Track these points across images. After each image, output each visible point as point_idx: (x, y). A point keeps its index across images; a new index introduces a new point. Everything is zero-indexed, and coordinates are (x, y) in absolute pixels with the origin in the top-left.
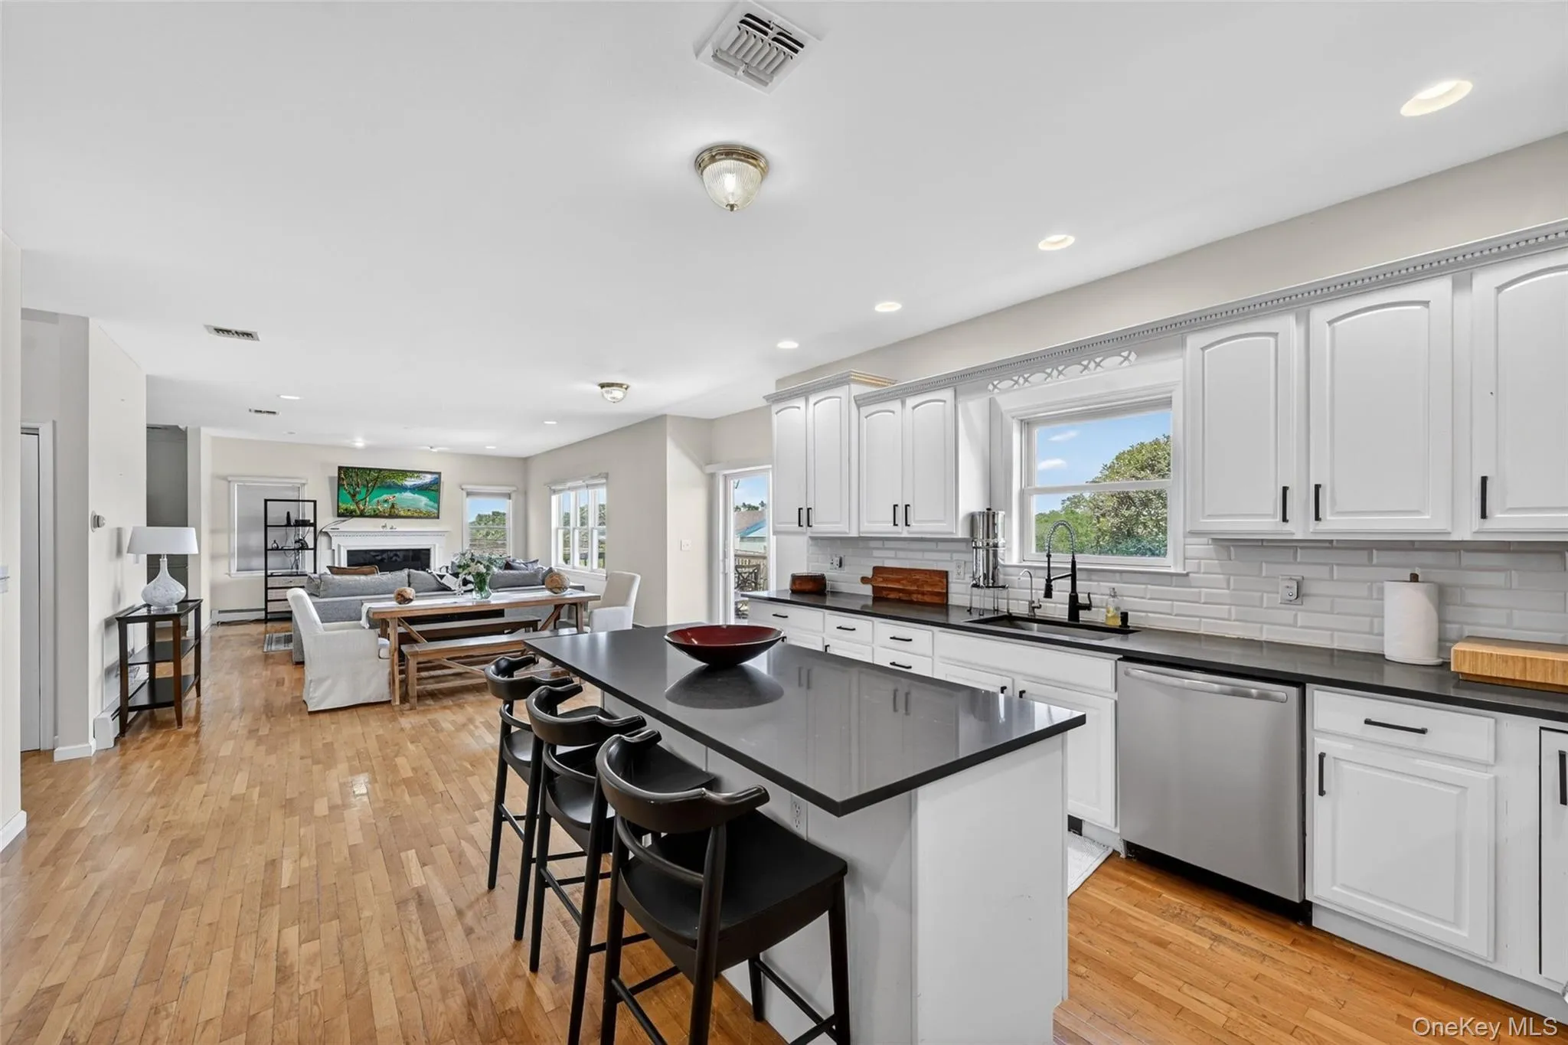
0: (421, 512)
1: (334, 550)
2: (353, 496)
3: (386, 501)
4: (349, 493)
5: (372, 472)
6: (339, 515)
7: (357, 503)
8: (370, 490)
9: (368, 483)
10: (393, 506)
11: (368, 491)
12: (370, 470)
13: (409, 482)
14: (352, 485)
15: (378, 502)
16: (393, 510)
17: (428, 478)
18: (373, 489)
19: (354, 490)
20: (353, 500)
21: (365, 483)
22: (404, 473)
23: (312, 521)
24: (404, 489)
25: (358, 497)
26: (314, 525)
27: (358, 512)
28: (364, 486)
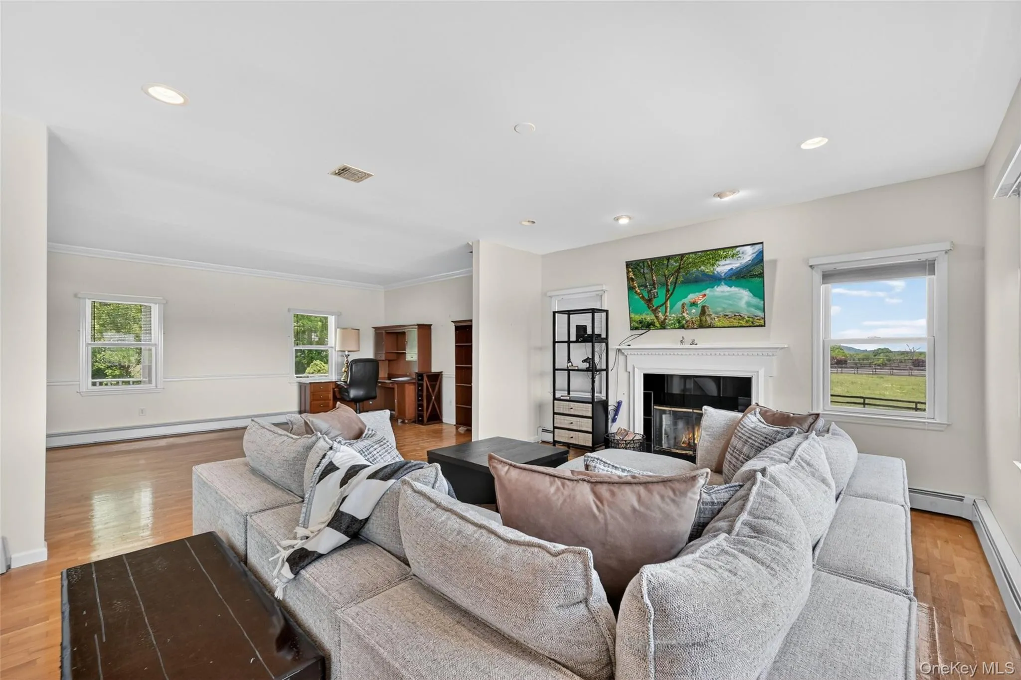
0: (742, 318)
1: (629, 372)
2: (649, 301)
3: (694, 304)
4: (643, 298)
5: (672, 261)
6: (633, 328)
7: (655, 311)
8: (671, 288)
9: (667, 278)
10: (703, 312)
11: (668, 291)
12: (668, 258)
13: (724, 267)
14: (646, 287)
15: (683, 306)
16: (703, 318)
17: (748, 254)
18: (674, 288)
19: (649, 292)
20: (649, 308)
21: (663, 279)
22: (714, 255)
23: (604, 336)
24: (715, 280)
25: (656, 303)
26: (606, 340)
27: (657, 324)
28: (662, 285)
